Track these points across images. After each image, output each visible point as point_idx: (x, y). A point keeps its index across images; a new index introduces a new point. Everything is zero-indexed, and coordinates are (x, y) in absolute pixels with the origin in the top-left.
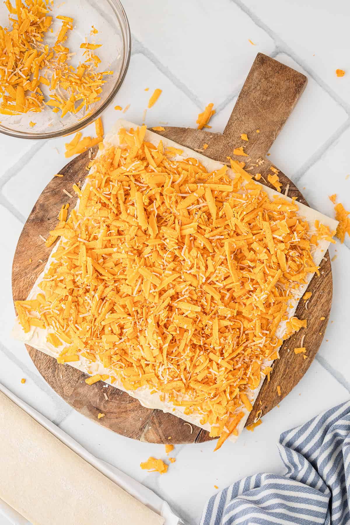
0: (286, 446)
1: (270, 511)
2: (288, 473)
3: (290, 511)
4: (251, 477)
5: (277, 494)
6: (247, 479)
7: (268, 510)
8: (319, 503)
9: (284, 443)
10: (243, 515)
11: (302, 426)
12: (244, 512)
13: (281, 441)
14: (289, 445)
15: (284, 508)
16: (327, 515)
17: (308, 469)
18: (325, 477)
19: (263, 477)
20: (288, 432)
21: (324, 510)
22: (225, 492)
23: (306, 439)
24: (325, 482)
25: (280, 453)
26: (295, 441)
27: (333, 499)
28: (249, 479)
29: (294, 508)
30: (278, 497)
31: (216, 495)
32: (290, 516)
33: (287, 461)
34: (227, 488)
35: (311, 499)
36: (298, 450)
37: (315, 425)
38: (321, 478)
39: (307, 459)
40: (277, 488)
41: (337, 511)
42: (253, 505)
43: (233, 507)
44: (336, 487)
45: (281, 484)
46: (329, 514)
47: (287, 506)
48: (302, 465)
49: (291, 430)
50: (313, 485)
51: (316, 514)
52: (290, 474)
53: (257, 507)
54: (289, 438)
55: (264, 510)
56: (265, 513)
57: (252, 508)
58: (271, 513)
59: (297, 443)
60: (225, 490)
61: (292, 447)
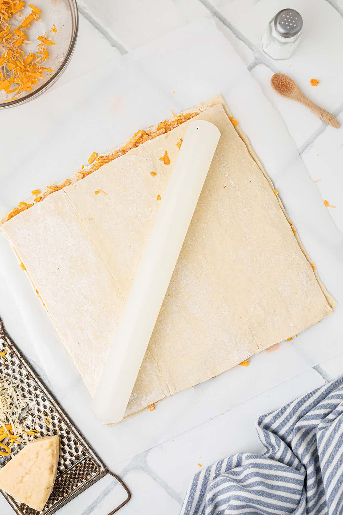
0: (264, 428)
1: (251, 489)
2: (266, 453)
3: (269, 488)
4: (234, 456)
5: (257, 473)
6: (229, 459)
7: (249, 487)
8: (295, 481)
9: (262, 426)
10: (225, 492)
11: (279, 411)
12: (227, 490)
13: (260, 423)
14: (267, 428)
15: (263, 486)
16: (302, 492)
17: (284, 449)
18: (300, 457)
19: (244, 456)
20: (266, 416)
21: (300, 488)
22: (209, 469)
23: (282, 423)
24: (300, 461)
25: (258, 434)
26: (271, 425)
27: (308, 477)
28: (231, 458)
29: (273, 485)
30: (258, 476)
31: (200, 473)
32: (269, 493)
33: (264, 442)
34: (211, 466)
35: (288, 477)
36: (275, 432)
37: (291, 410)
38: (296, 458)
39: (283, 440)
40: (257, 467)
41: (311, 488)
42: (234, 484)
43: (216, 485)
44: (310, 466)
45: (261, 464)
46: (304, 491)
47: (266, 484)
48: (279, 446)
49: (269, 414)
50: (290, 464)
51: (293, 491)
52: (269, 454)
53: (239, 485)
54: (266, 421)
55: (245, 488)
56: (246, 491)
57: (234, 486)
58: (252, 491)
59: (274, 426)
60: (208, 467)
61: (269, 429)
